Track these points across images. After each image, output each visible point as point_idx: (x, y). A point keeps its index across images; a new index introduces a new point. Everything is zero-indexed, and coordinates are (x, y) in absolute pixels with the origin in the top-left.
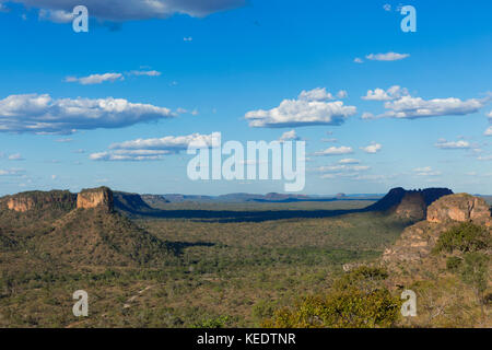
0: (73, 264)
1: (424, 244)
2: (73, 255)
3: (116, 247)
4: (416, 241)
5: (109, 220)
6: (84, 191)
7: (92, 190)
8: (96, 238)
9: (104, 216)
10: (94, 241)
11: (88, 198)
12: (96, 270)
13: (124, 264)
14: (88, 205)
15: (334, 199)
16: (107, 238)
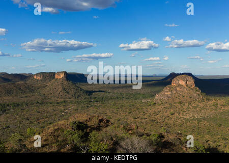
0: (52, 98)
1: (170, 93)
2: (52, 95)
3: (68, 92)
4: (167, 92)
5: (65, 83)
6: (58, 72)
7: (60, 72)
8: (61, 89)
9: (64, 81)
10: (60, 90)
11: (59, 75)
12: (59, 100)
13: (70, 98)
14: (59, 77)
15: (152, 76)
16: (65, 89)
